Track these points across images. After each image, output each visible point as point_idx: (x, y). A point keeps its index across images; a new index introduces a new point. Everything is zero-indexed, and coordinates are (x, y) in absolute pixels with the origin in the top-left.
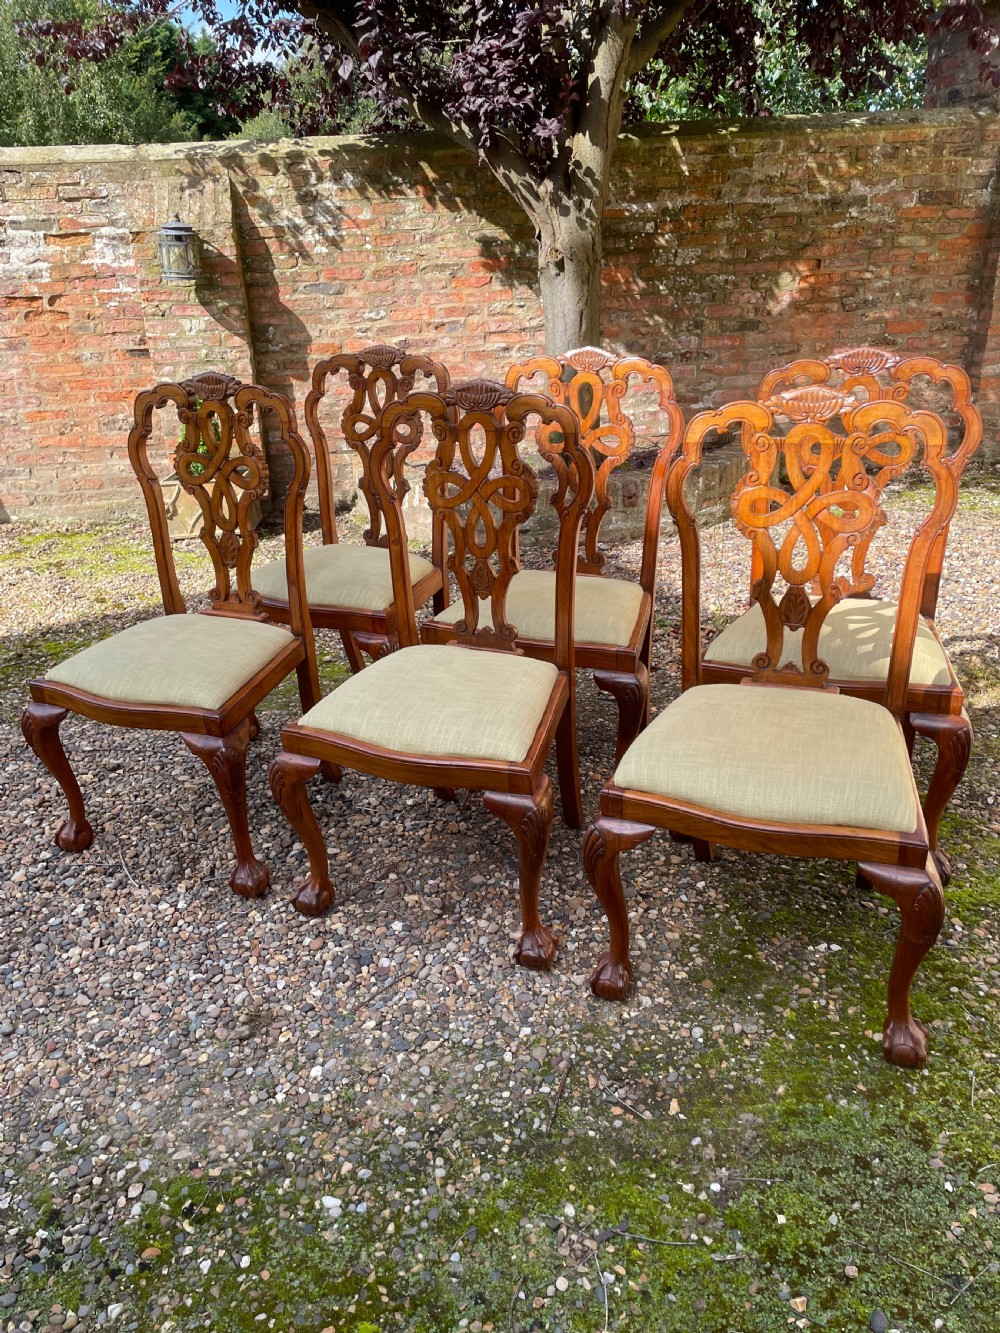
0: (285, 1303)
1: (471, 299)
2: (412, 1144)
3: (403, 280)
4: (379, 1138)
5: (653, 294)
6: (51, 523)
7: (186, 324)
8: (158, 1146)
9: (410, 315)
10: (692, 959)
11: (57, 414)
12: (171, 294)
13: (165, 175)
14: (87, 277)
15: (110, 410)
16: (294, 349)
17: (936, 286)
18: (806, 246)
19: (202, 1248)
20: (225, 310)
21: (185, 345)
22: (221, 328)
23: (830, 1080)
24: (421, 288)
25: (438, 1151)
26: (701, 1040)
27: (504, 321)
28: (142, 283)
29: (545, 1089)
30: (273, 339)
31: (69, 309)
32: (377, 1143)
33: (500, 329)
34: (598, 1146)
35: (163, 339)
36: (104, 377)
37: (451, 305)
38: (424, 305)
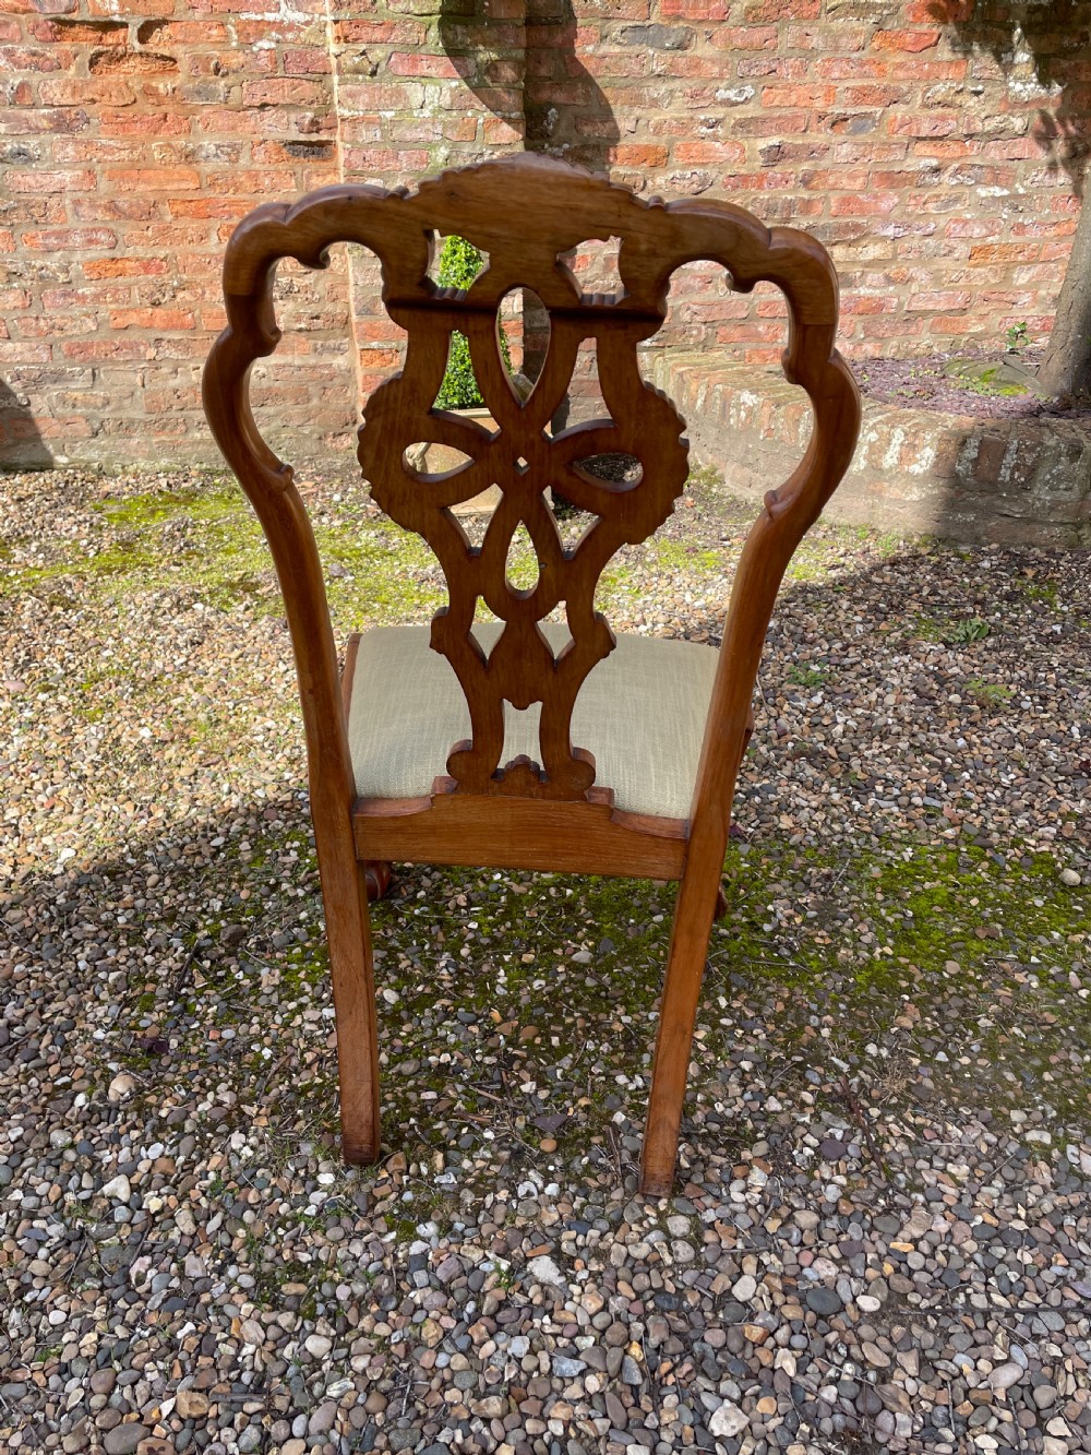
1: (901, 74)
3: (796, 29)
6: (131, 469)
7: (416, 93)
9: (794, 98)
11: (147, 265)
12: (392, 28)
16: (588, 154)
20: (491, 69)
21: (410, 136)
22: (479, 105)
24: (821, 45)
27: (943, 118)
30: (554, 132)
31: (179, 51)
33: (935, 133)
35: (370, 122)
36: (240, 196)
37: (865, 82)
38: (820, 80)
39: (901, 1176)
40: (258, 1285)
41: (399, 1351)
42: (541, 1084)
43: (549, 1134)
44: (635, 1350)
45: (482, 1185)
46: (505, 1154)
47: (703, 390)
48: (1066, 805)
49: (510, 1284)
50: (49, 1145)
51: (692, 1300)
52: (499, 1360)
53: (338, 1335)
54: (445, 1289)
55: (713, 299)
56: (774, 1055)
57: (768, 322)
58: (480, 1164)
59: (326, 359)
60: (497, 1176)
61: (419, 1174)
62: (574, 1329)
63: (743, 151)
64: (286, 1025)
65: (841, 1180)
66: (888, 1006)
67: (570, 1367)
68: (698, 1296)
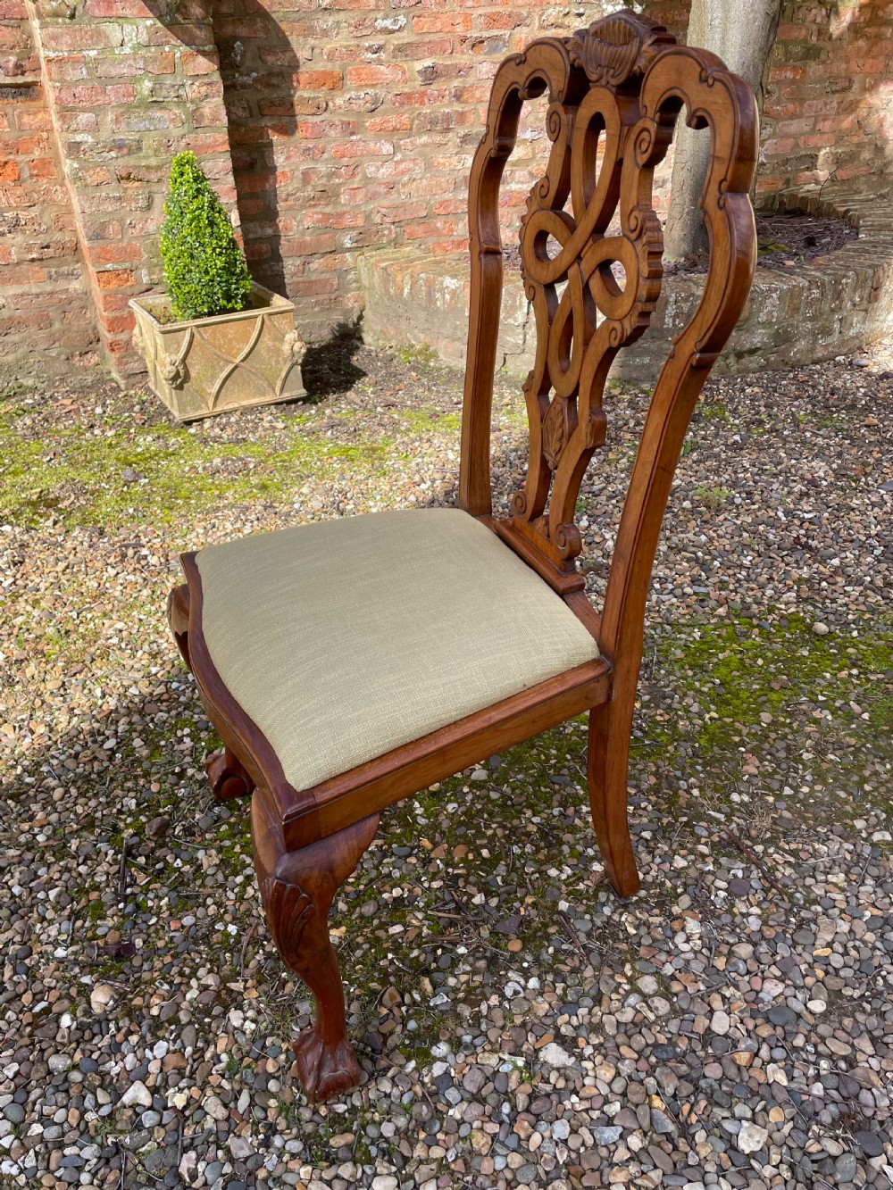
7: (114, 32)
9: (439, 25)
16: (274, 81)
20: (180, 7)
21: (114, 72)
22: (173, 41)
30: (242, 62)
35: (76, 61)
37: (494, 9)
38: (458, 9)
39: (798, 895)
40: (307, 1147)
41: (458, 1167)
42: (489, 894)
43: (512, 936)
44: (657, 1102)
45: (473, 996)
46: (482, 964)
47: (407, 279)
48: (795, 573)
49: (531, 1078)
50: (50, 1072)
51: (683, 1045)
52: (549, 1147)
53: (399, 1171)
54: (477, 1098)
55: (397, 202)
56: (665, 821)
57: (444, 218)
58: (464, 978)
59: (62, 284)
60: (482, 985)
61: (414, 1002)
62: (600, 1101)
63: (404, 72)
64: (240, 898)
65: (755, 910)
66: (732, 759)
67: (611, 1134)
68: (686, 1041)
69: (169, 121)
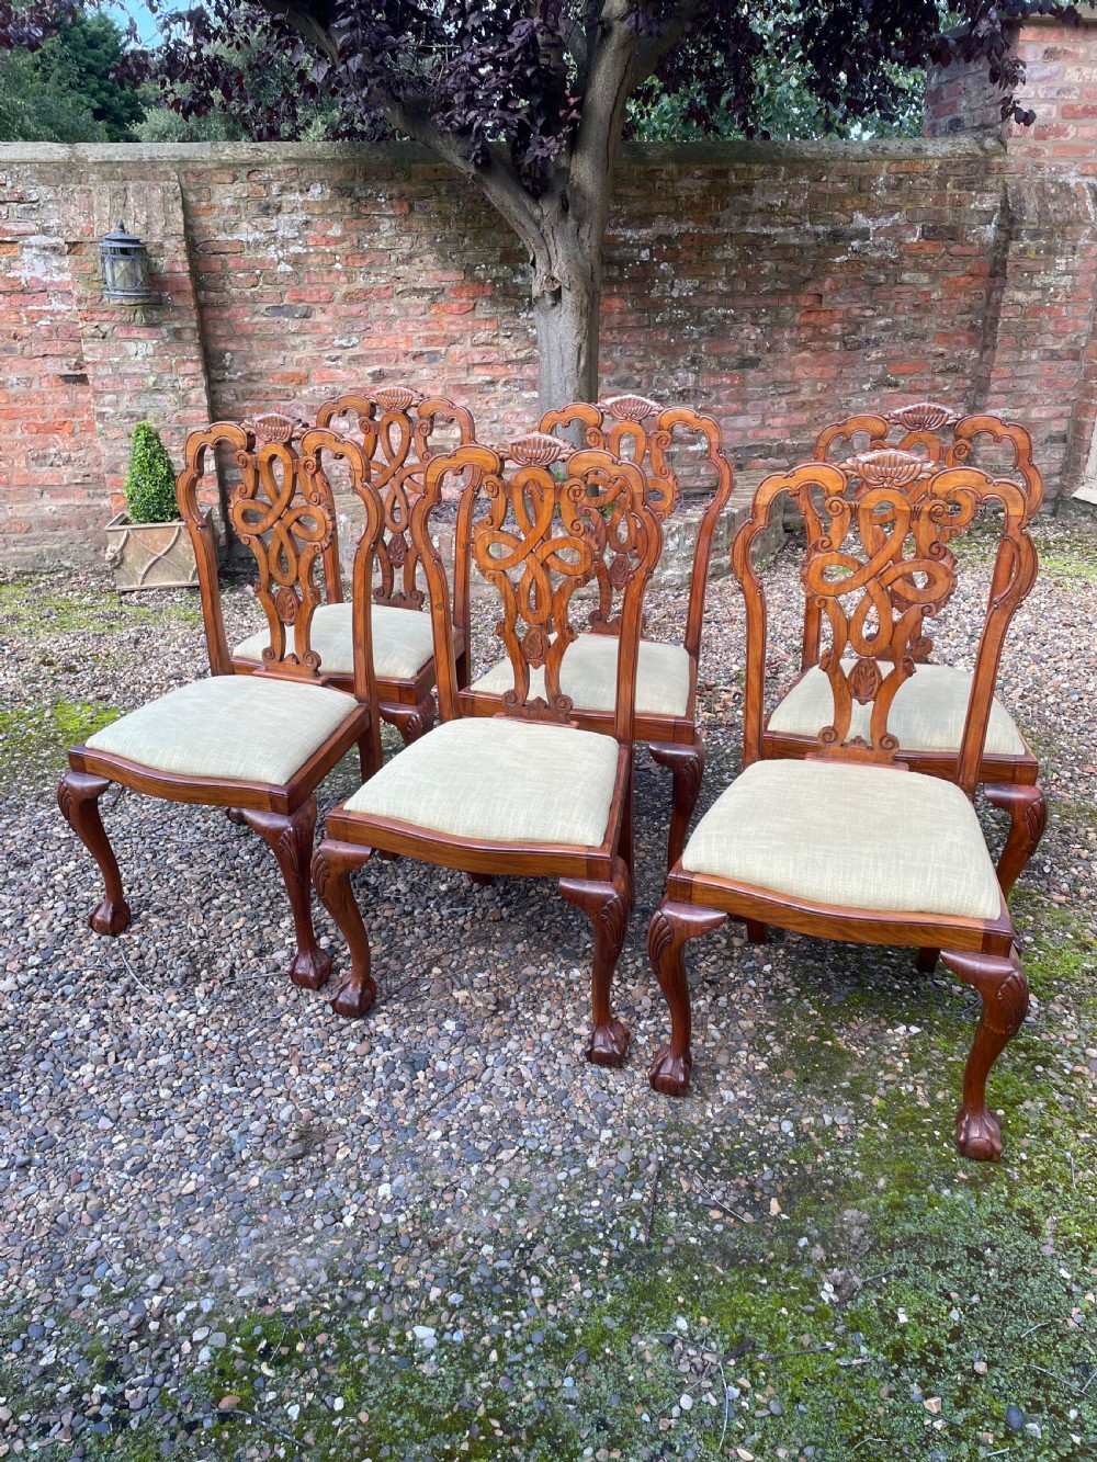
0: (391, 1445)
1: (453, 327)
2: (503, 1263)
3: (378, 305)
4: (465, 1259)
5: (648, 326)
7: (131, 347)
8: (217, 1283)
9: (385, 343)
10: (770, 1049)
12: (114, 313)
13: (105, 179)
14: (12, 292)
15: (39, 443)
16: (255, 378)
17: (938, 326)
18: (807, 280)
19: (286, 1392)
20: (177, 334)
21: (129, 371)
22: (171, 353)
23: (930, 1170)
24: (397, 313)
25: (532, 1270)
26: (792, 1134)
27: (489, 352)
28: (79, 301)
29: (637, 1196)
30: (230, 366)
32: (464, 1265)
33: (485, 361)
34: (702, 1254)
35: (104, 364)
36: (33, 406)
37: (431, 333)
38: (401, 333)
59: (97, 501)
63: (357, 374)
69: (167, 401)
